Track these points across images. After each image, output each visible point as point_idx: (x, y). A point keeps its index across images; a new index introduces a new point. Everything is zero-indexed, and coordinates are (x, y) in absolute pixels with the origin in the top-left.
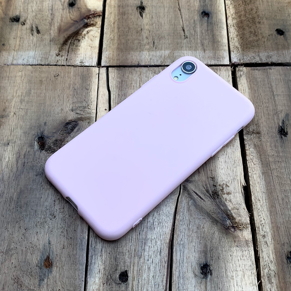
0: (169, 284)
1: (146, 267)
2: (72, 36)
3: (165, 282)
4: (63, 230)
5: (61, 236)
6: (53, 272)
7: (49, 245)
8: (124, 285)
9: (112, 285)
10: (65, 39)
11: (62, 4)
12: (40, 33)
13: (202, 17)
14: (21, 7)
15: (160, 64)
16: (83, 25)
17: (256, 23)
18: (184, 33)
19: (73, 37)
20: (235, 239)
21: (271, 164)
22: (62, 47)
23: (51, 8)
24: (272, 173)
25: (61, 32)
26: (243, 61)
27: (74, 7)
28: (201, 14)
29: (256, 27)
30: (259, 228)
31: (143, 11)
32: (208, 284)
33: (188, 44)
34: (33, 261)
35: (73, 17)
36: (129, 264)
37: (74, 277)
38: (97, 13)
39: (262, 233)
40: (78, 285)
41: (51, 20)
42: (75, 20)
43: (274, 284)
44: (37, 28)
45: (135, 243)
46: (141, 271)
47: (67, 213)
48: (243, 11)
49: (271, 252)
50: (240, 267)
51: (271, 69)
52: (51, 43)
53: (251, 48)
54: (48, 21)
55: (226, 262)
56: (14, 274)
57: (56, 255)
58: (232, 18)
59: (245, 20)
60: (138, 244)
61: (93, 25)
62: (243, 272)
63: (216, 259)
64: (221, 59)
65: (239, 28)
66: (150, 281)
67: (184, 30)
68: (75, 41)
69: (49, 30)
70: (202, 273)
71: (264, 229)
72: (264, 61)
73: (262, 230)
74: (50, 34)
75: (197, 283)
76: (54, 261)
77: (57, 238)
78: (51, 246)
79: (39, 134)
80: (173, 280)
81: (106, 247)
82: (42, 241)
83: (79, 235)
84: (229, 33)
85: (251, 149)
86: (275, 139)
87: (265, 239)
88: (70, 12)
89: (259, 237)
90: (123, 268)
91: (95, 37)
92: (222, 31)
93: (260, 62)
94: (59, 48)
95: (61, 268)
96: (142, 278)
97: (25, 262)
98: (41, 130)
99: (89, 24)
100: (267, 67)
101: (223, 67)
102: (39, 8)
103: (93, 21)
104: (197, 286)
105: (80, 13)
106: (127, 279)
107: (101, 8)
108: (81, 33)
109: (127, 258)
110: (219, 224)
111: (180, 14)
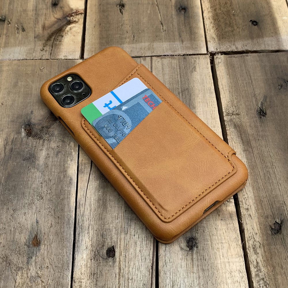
0: (155, 257)
1: (133, 242)
2: (55, 33)
3: (152, 256)
4: (51, 210)
5: (48, 216)
6: (41, 250)
7: (37, 224)
8: (111, 260)
9: (99, 260)
10: (49, 36)
11: (46, 4)
12: (25, 31)
13: (179, 12)
15: (141, 56)
16: (66, 22)
17: (231, 15)
18: (163, 27)
19: (57, 34)
20: (219, 213)
21: (251, 142)
22: (46, 42)
23: (35, 8)
24: (252, 151)
25: (45, 30)
26: (220, 50)
27: (57, 6)
28: (178, 9)
29: (231, 19)
30: (242, 202)
31: (123, 8)
32: (195, 256)
33: (167, 36)
34: (22, 240)
35: (56, 16)
36: (116, 240)
37: (62, 254)
39: (245, 206)
40: (66, 262)
41: (35, 19)
42: (58, 18)
43: (260, 255)
45: (121, 220)
46: (127, 246)
47: (54, 194)
48: (218, 5)
49: (255, 224)
50: (225, 239)
51: (248, 56)
52: (36, 39)
53: (226, 38)
55: (211, 235)
56: (3, 253)
57: (44, 234)
58: (208, 12)
59: (220, 13)
60: (124, 221)
61: (75, 22)
62: (229, 244)
63: (201, 232)
64: (199, 49)
65: (214, 20)
66: (137, 256)
67: (162, 24)
68: (59, 37)
69: (34, 28)
70: (188, 246)
71: (247, 203)
72: (240, 49)
74: (35, 31)
75: (183, 256)
76: (42, 240)
77: (45, 218)
78: (39, 226)
79: (26, 122)
80: (160, 254)
81: (93, 224)
82: (30, 221)
83: (66, 214)
84: (205, 25)
85: (231, 130)
86: (255, 119)
87: (249, 213)
88: (53, 11)
89: (243, 211)
90: (110, 244)
91: (77, 33)
92: (199, 23)
93: (236, 50)
94: (43, 44)
95: (49, 246)
96: (128, 252)
97: (13, 241)
98: (28, 118)
99: (71, 21)
100: (243, 54)
101: (202, 55)
102: (24, 8)
103: (76, 18)
104: (184, 258)
105: (63, 12)
106: (115, 255)
107: (83, 7)
108: (64, 30)
109: (114, 235)
111: (158, 9)
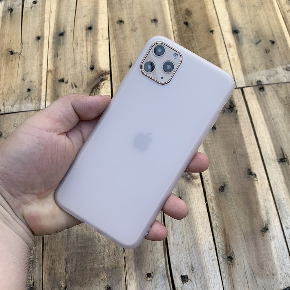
2: (95, 87)
10: (92, 89)
11: (87, 68)
12: (77, 87)
14: (63, 73)
16: (100, 80)
20: (193, 184)
21: (208, 145)
22: (90, 94)
23: (81, 72)
24: (209, 150)
25: (88, 86)
27: (93, 70)
30: (204, 177)
38: (107, 72)
39: (206, 179)
41: (82, 79)
42: (95, 77)
44: (75, 84)
49: (211, 188)
50: (196, 196)
52: (84, 92)
54: (80, 80)
55: (189, 195)
61: (106, 79)
62: (198, 199)
68: (97, 90)
69: (82, 85)
71: (207, 178)
73: (206, 178)
74: (83, 87)
87: (208, 182)
88: (92, 73)
89: (204, 182)
91: (108, 86)
99: (103, 79)
102: (74, 72)
103: (106, 77)
105: (98, 73)
107: (109, 69)
108: (100, 85)
110: (184, 178)
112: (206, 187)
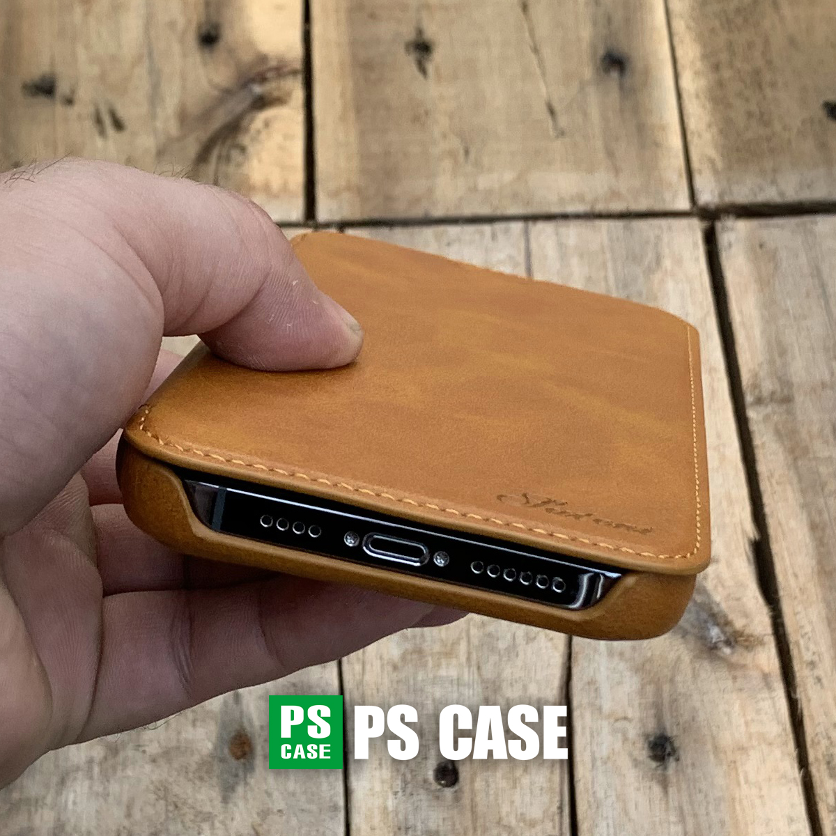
2: (219, 137)
6: (257, 770)
7: (237, 704)
8: (448, 794)
9: (418, 794)
10: (200, 146)
11: (179, 35)
12: (124, 129)
13: (602, 73)
17: (763, 85)
18: (554, 120)
19: (225, 140)
20: (735, 671)
23: (145, 51)
29: (764, 98)
30: (797, 643)
31: (426, 58)
33: (567, 153)
38: (286, 66)
41: (150, 89)
42: (223, 86)
44: (112, 113)
53: (749, 161)
54: (142, 92)
57: (259, 728)
58: (693, 72)
61: (279, 101)
63: (686, 722)
64: (666, 196)
65: (713, 102)
67: (552, 111)
68: (232, 150)
69: (150, 121)
70: (653, 758)
71: (812, 647)
72: (790, 196)
73: (807, 648)
74: (154, 131)
76: (257, 743)
78: (244, 707)
80: (578, 777)
84: (686, 121)
88: (205, 64)
93: (779, 200)
96: (494, 774)
99: (266, 100)
101: (678, 219)
102: (111, 50)
104: (642, 787)
106: (457, 781)
108: (247, 130)
110: (688, 637)
112: (807, 695)
